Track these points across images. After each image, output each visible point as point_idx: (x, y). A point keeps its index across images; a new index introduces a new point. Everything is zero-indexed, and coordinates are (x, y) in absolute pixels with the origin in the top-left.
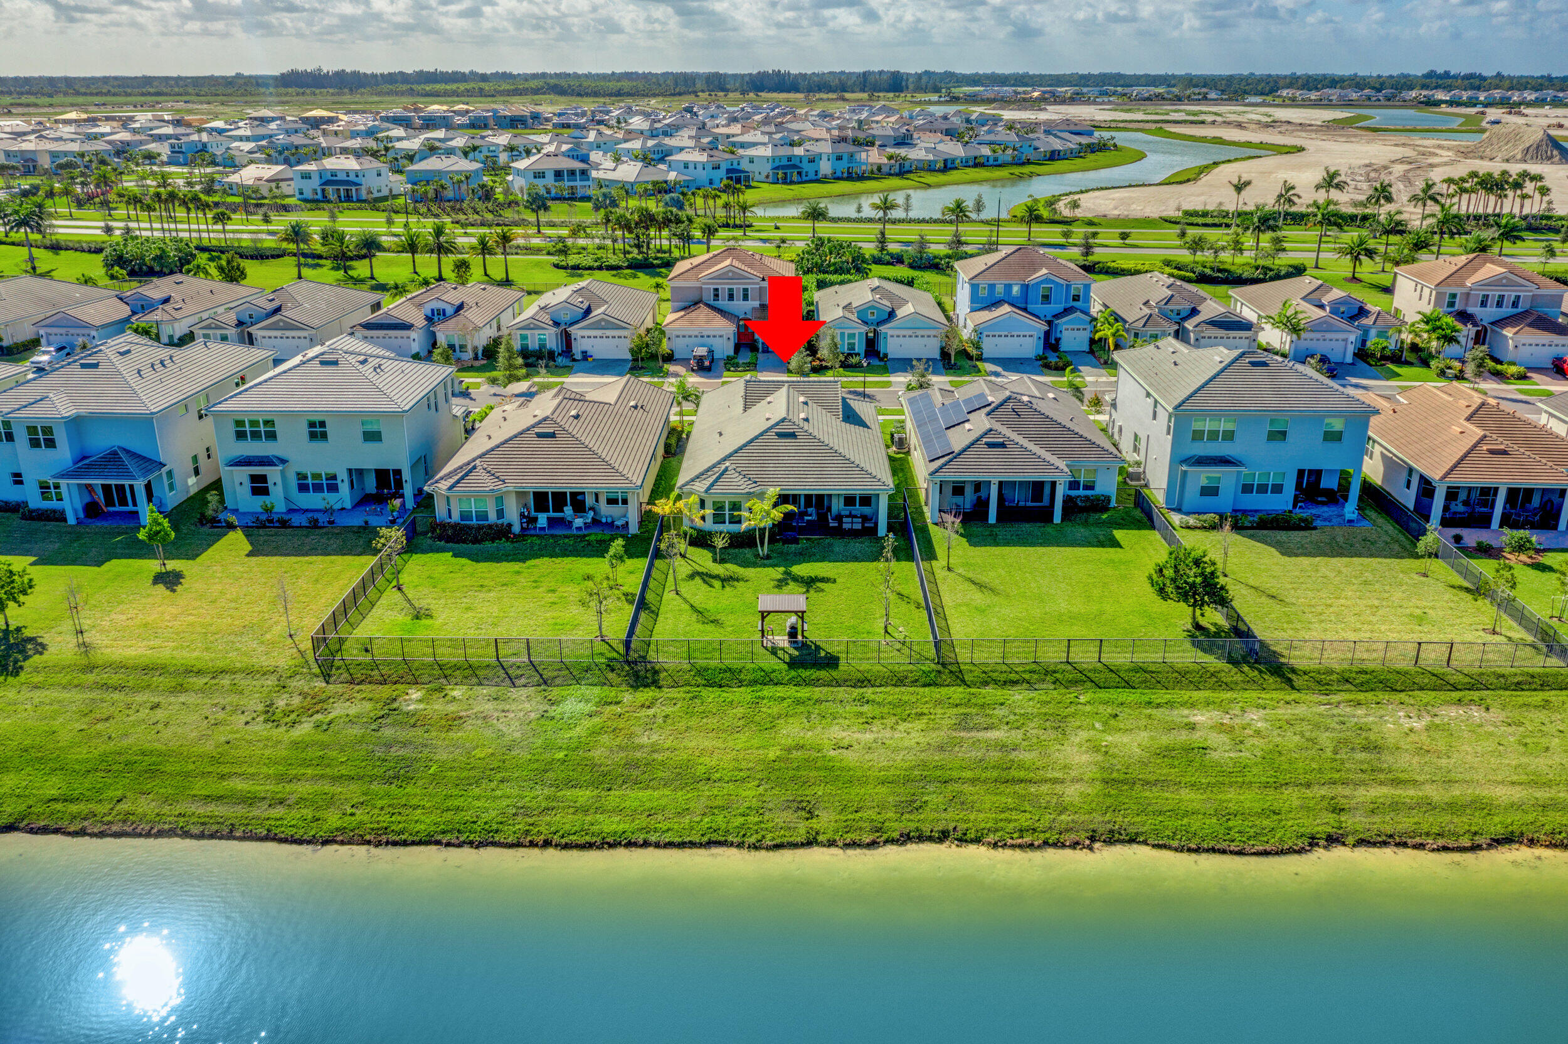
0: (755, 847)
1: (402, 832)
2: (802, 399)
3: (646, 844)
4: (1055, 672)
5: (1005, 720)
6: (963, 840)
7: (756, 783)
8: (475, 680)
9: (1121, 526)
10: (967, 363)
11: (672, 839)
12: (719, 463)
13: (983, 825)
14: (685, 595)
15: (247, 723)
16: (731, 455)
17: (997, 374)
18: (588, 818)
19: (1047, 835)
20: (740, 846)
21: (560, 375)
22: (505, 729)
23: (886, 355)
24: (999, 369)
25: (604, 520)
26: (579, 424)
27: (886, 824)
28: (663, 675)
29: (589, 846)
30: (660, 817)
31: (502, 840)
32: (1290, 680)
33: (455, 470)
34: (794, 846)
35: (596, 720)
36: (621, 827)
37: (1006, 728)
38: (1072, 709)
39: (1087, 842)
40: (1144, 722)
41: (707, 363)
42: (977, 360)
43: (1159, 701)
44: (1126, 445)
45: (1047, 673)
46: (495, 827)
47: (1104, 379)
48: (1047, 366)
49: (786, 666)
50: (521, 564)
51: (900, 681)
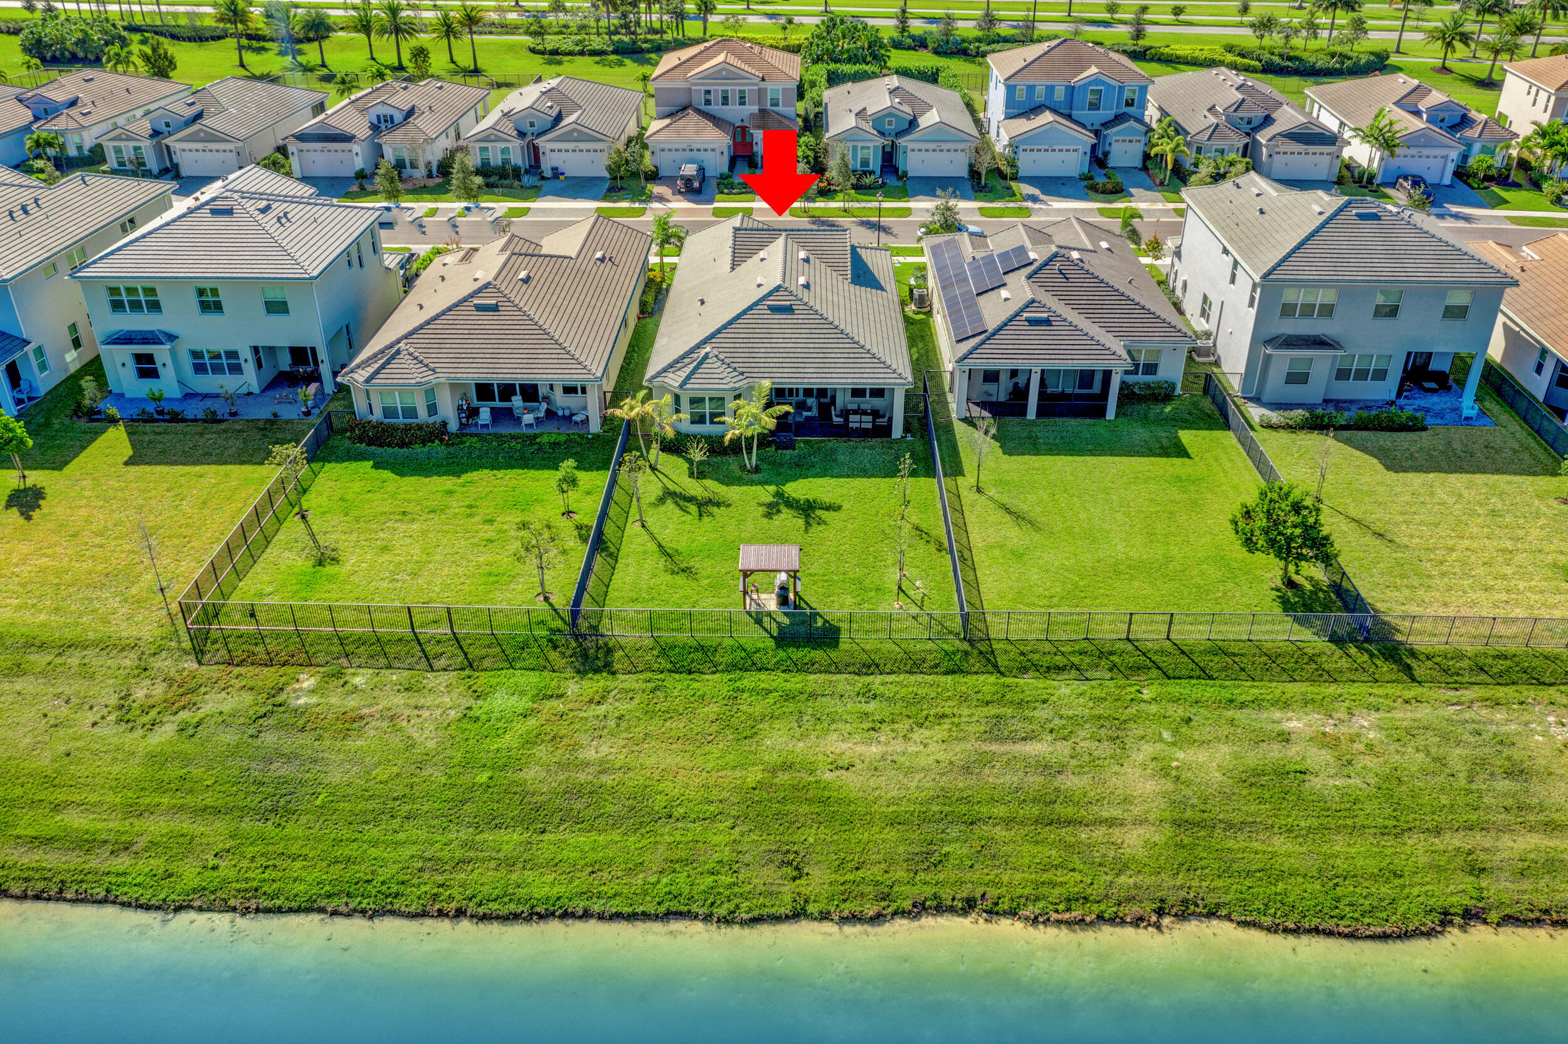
0: (727, 921)
1: (275, 896)
2: (802, 254)
3: (586, 915)
4: (1111, 653)
5: (1049, 726)
6: (993, 913)
7: (729, 823)
8: (383, 661)
9: (1189, 425)
10: (999, 184)
11: (620, 909)
12: (698, 346)
13: (1019, 891)
14: (652, 529)
15: (94, 724)
16: (713, 336)
17: (1034, 199)
18: (514, 877)
19: (1103, 907)
20: (707, 918)
21: (525, 199)
22: (415, 735)
23: (905, 173)
24: (1036, 192)
25: (560, 413)
26: (529, 291)
27: (896, 888)
28: (619, 654)
29: (514, 917)
30: (605, 875)
31: (403, 909)
32: (1408, 669)
33: (375, 356)
34: (776, 919)
35: (532, 722)
36: (556, 890)
37: (1049, 738)
38: (1132, 710)
39: (1154, 918)
40: (1225, 730)
41: (696, 184)
42: (1012, 179)
43: (1243, 698)
44: (1191, 306)
45: (1102, 654)
46: (395, 889)
47: (1160, 206)
48: (1094, 188)
49: (771, 643)
50: (455, 480)
51: (914, 665)
